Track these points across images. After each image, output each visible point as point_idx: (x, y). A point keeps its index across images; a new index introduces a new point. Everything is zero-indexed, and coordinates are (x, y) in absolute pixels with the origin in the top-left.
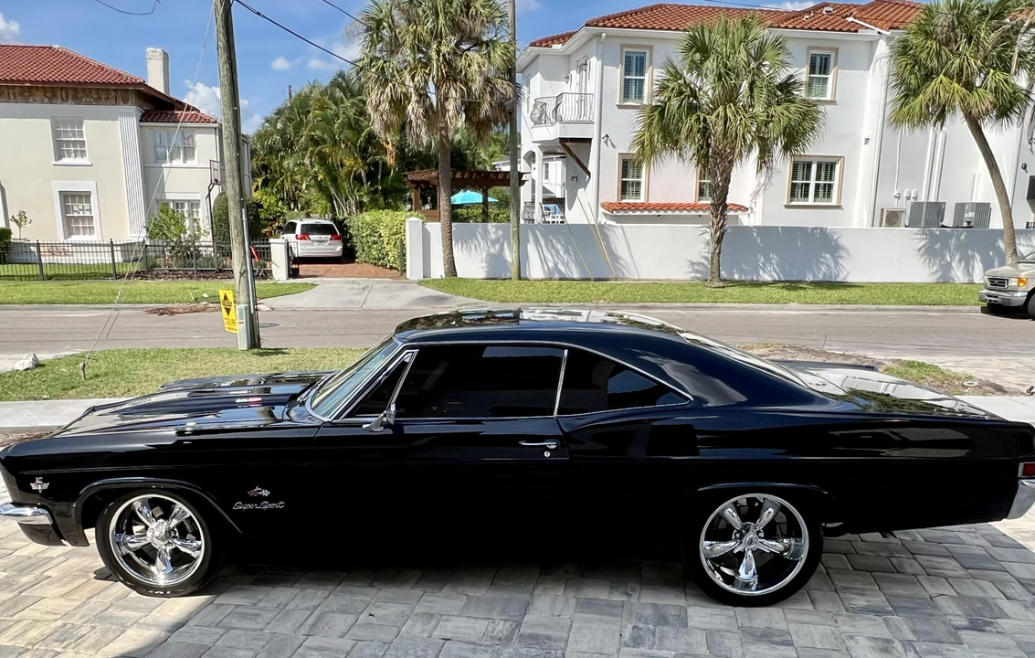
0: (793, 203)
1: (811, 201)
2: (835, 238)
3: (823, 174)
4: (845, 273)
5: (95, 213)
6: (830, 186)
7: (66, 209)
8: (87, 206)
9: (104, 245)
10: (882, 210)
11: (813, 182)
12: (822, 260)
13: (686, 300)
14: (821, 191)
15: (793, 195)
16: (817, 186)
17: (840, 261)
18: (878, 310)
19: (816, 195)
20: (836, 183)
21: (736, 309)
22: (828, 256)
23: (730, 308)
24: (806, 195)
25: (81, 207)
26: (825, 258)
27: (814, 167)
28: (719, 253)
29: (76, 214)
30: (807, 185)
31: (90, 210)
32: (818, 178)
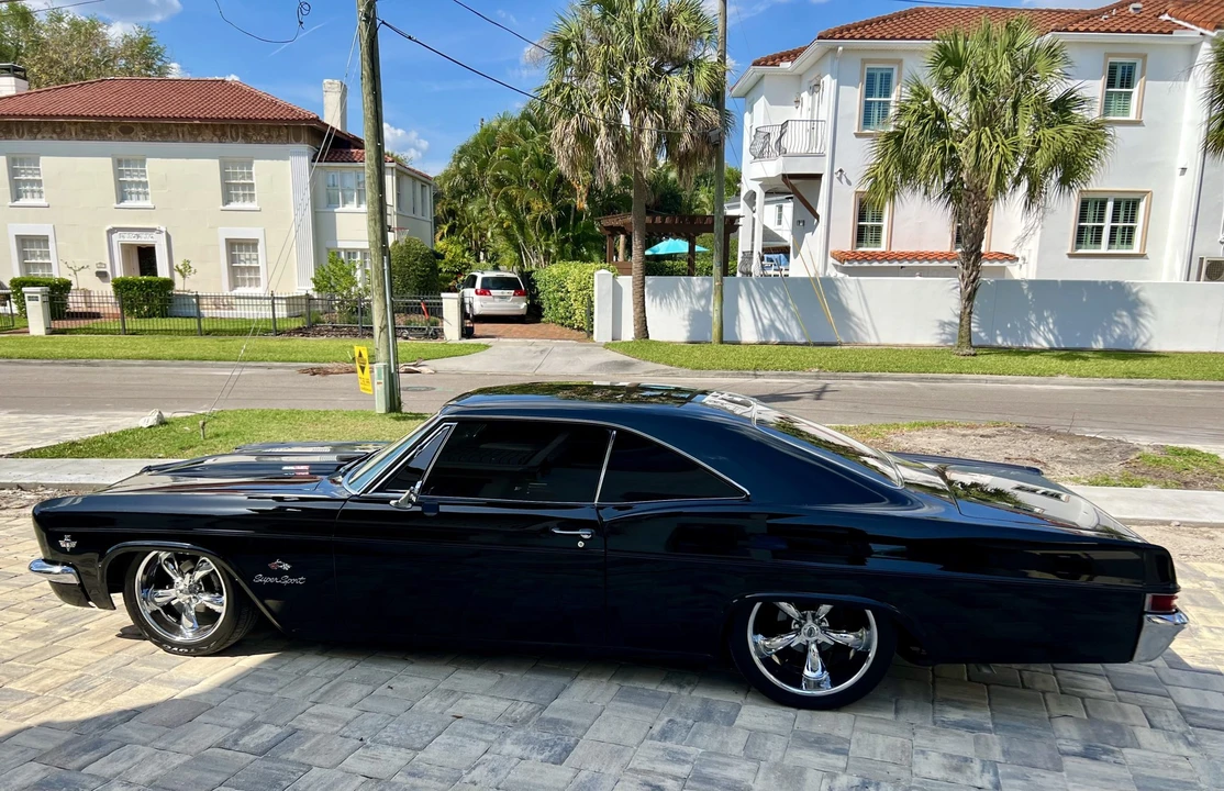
0: (1080, 251)
1: (1104, 248)
2: (1135, 290)
3: (1122, 214)
4: (1148, 335)
5: (262, 264)
6: (1131, 230)
7: (232, 259)
8: (254, 256)
9: (265, 298)
10: (1202, 259)
11: (1107, 224)
12: (1116, 319)
13: (923, 369)
14: (1119, 237)
15: (1079, 240)
16: (1113, 229)
17: (1141, 320)
18: (1177, 386)
19: (1112, 241)
20: (1139, 225)
21: (987, 381)
22: (1124, 313)
23: (979, 381)
24: (1098, 241)
25: (248, 257)
26: (1120, 316)
27: (1110, 205)
28: (971, 313)
29: (242, 264)
30: (1100, 229)
31: (257, 260)
32: (1115, 219)
